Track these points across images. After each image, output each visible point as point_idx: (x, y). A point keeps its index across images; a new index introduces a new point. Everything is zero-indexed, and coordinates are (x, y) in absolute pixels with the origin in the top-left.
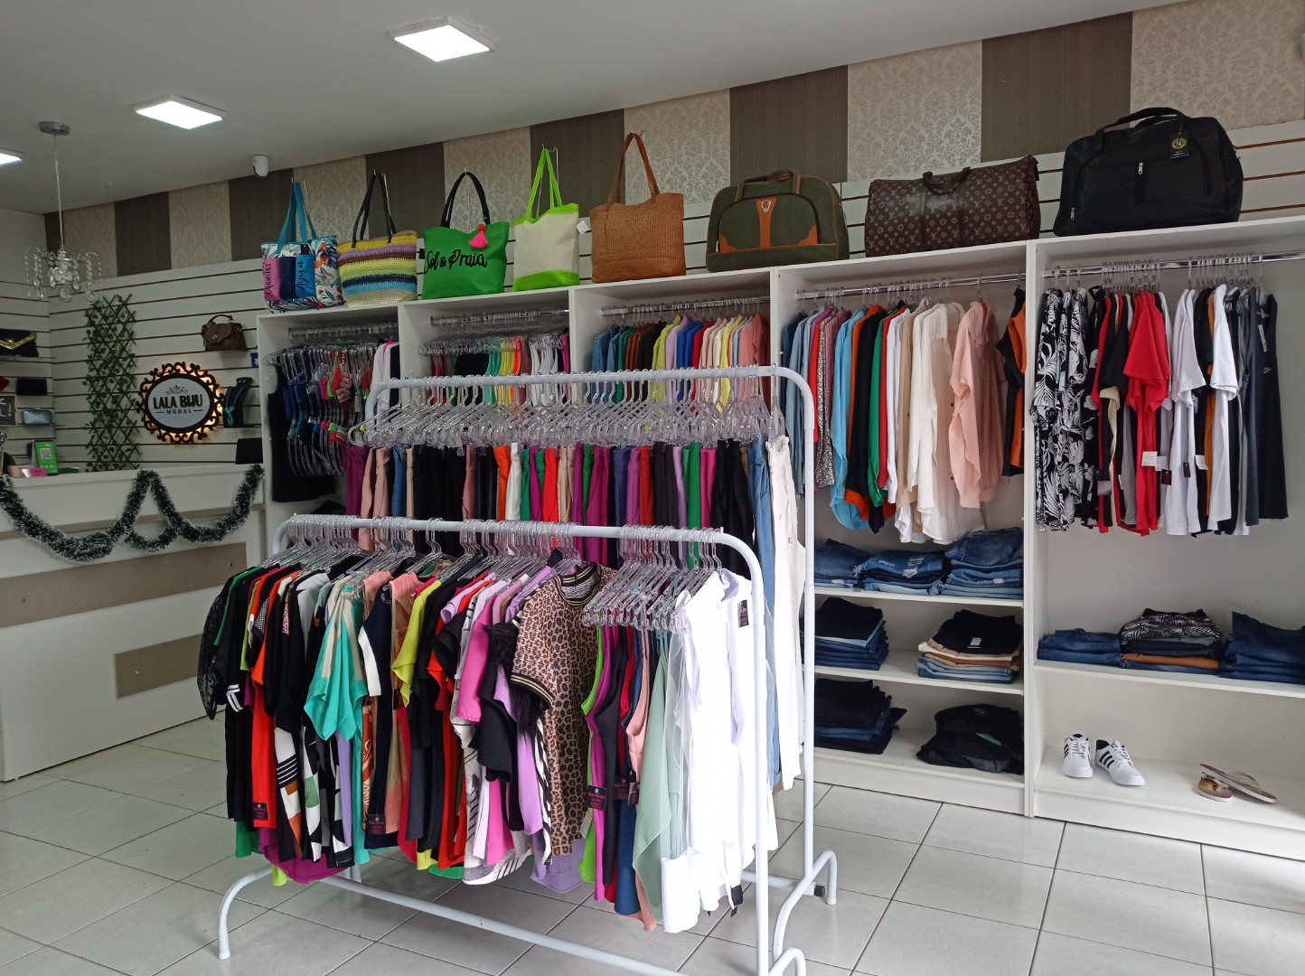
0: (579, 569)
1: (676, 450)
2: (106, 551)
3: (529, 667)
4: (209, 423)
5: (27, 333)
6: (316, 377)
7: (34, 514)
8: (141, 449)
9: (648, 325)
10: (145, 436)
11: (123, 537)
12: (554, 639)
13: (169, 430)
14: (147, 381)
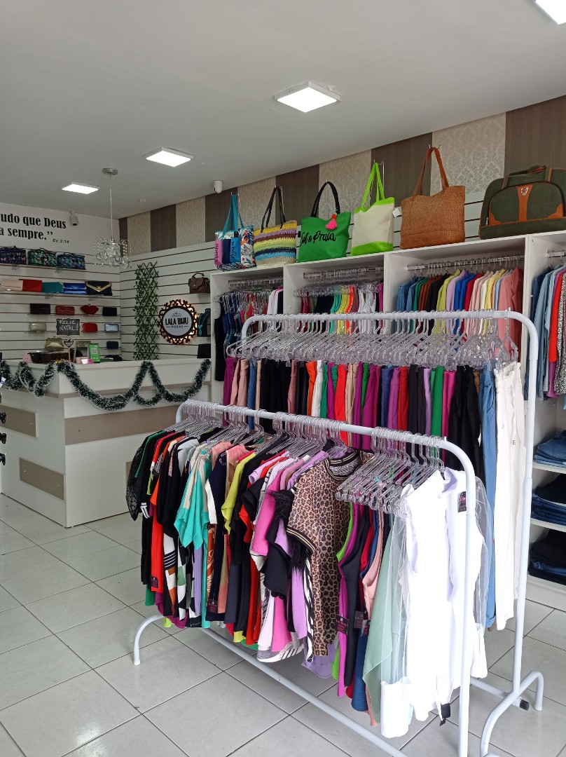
0: (347, 454)
1: (426, 371)
2: (123, 406)
3: (299, 524)
4: (191, 333)
5: (107, 283)
6: (239, 310)
7: (86, 384)
8: (160, 346)
9: (438, 276)
10: (161, 340)
11: (132, 398)
12: (322, 503)
13: (173, 337)
14: (163, 310)
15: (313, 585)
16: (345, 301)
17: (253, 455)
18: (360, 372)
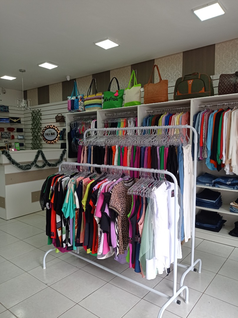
0: (130, 179)
1: (158, 148)
2: (30, 168)
3: (113, 204)
4: (57, 139)
5: (19, 118)
6: (78, 128)
7: (14, 159)
8: (43, 145)
9: (158, 115)
10: (43, 142)
11: (34, 165)
12: (121, 197)
13: (48, 140)
14: (44, 129)
15: (119, 228)
16: (122, 124)
17: (94, 181)
18: (133, 149)
